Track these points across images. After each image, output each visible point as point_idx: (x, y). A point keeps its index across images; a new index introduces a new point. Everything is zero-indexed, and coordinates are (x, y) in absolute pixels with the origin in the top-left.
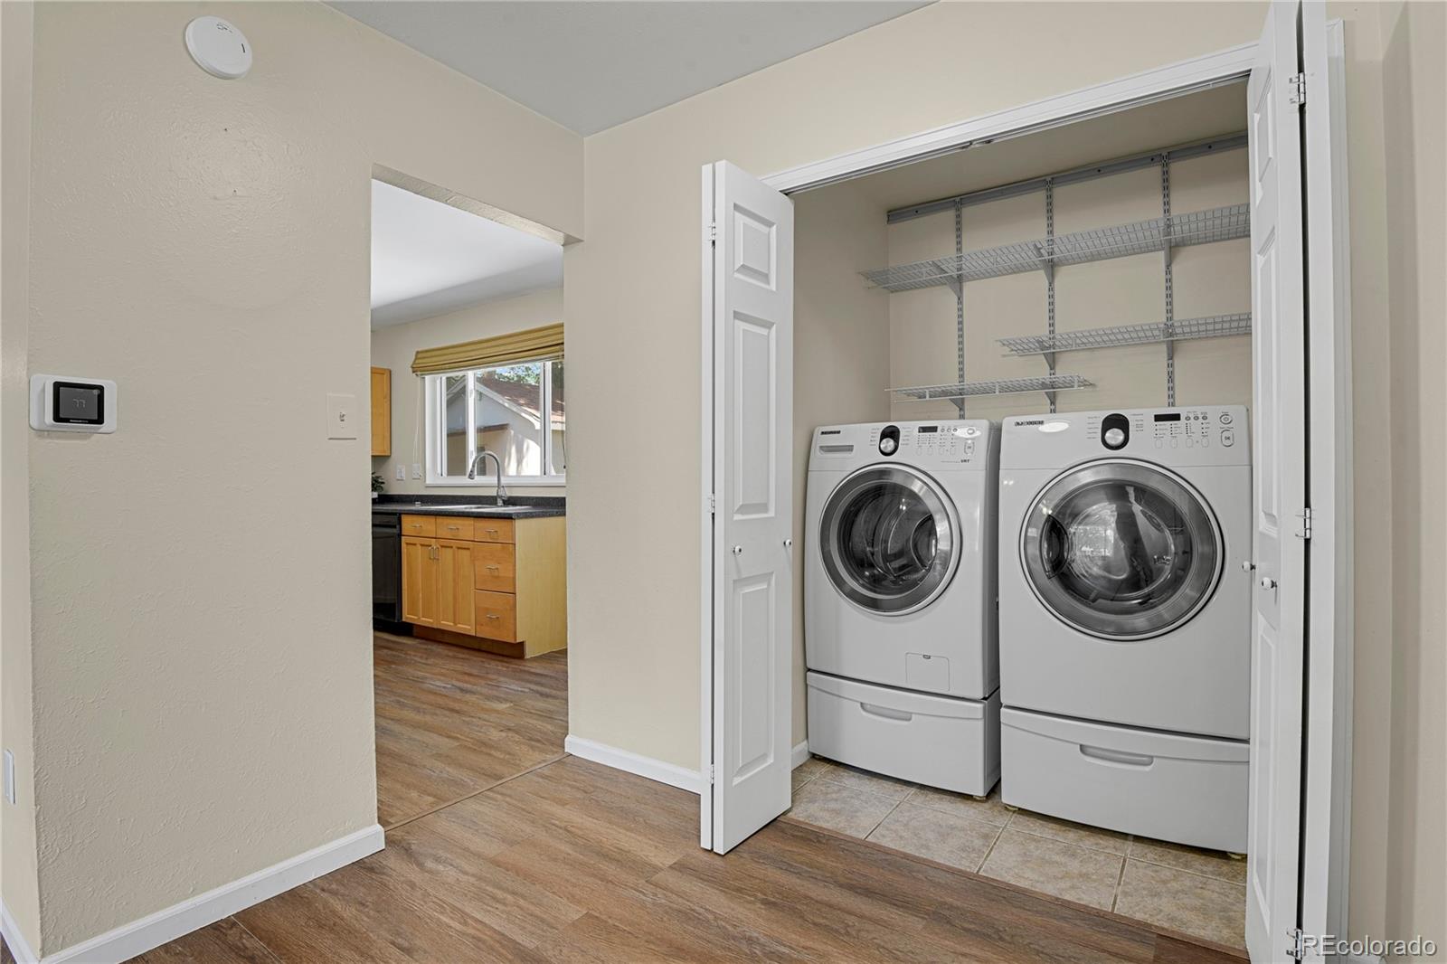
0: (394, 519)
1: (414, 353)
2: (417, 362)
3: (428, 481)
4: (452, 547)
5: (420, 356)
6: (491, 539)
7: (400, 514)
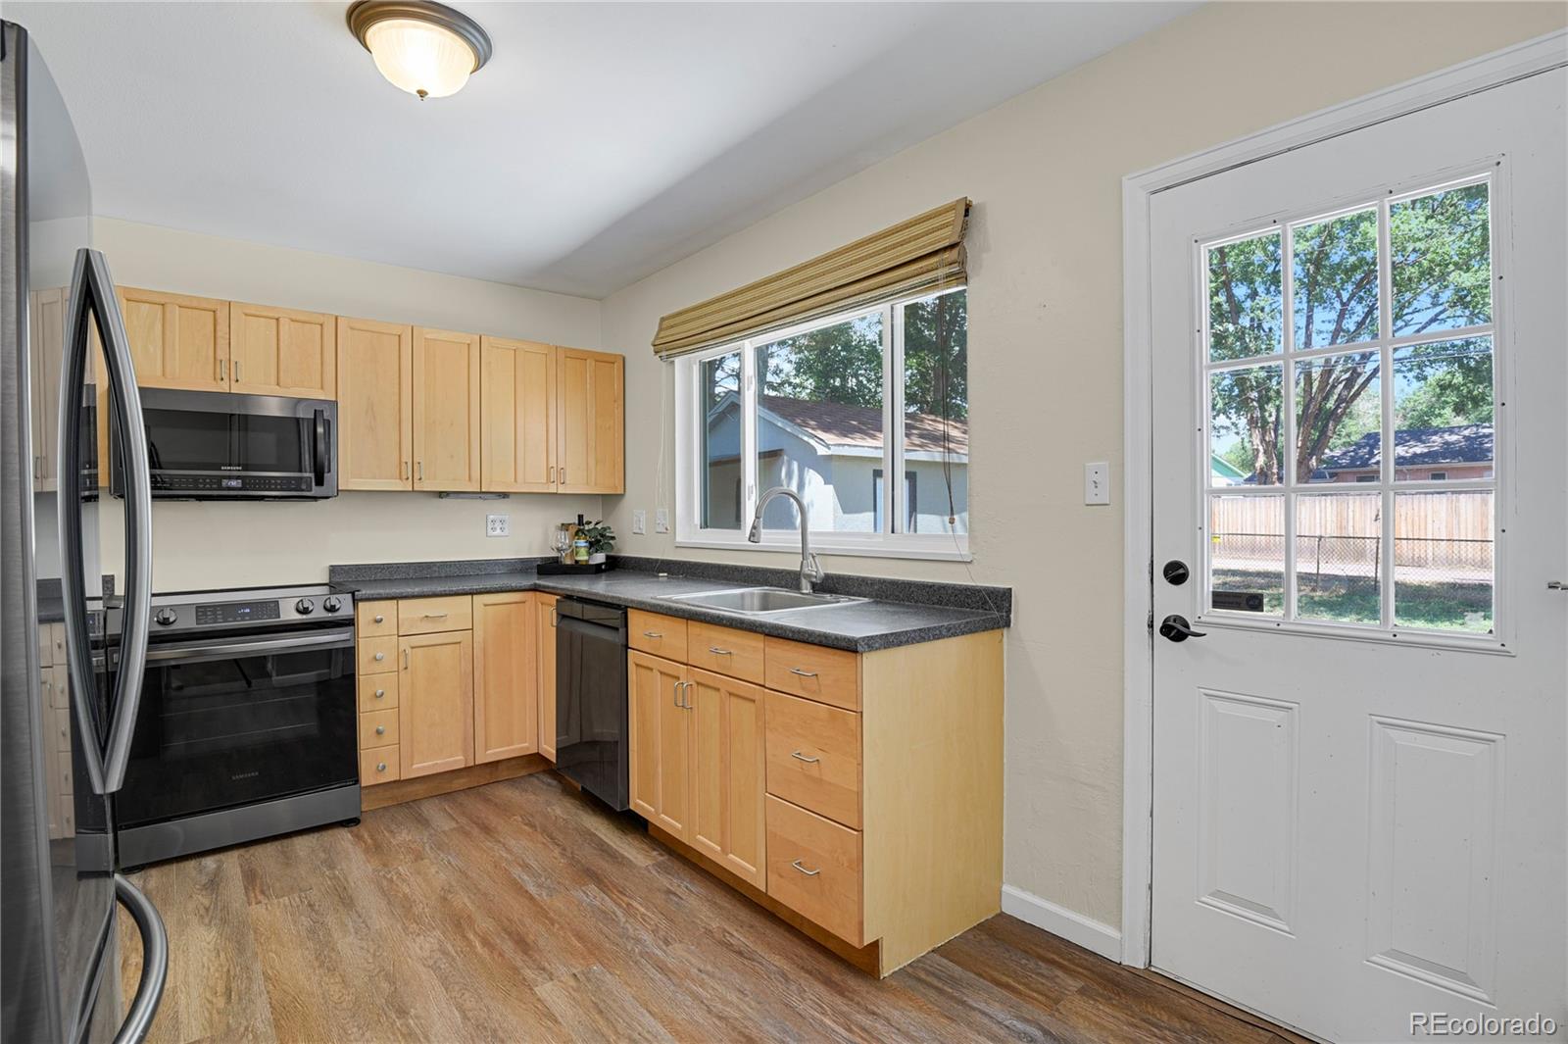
0: (612, 617)
1: (658, 321)
2: (662, 334)
3: (680, 539)
4: (718, 690)
5: (666, 323)
6: (804, 689)
7: (627, 607)
